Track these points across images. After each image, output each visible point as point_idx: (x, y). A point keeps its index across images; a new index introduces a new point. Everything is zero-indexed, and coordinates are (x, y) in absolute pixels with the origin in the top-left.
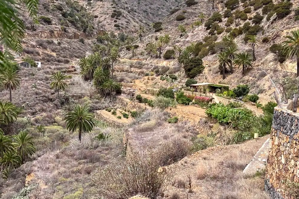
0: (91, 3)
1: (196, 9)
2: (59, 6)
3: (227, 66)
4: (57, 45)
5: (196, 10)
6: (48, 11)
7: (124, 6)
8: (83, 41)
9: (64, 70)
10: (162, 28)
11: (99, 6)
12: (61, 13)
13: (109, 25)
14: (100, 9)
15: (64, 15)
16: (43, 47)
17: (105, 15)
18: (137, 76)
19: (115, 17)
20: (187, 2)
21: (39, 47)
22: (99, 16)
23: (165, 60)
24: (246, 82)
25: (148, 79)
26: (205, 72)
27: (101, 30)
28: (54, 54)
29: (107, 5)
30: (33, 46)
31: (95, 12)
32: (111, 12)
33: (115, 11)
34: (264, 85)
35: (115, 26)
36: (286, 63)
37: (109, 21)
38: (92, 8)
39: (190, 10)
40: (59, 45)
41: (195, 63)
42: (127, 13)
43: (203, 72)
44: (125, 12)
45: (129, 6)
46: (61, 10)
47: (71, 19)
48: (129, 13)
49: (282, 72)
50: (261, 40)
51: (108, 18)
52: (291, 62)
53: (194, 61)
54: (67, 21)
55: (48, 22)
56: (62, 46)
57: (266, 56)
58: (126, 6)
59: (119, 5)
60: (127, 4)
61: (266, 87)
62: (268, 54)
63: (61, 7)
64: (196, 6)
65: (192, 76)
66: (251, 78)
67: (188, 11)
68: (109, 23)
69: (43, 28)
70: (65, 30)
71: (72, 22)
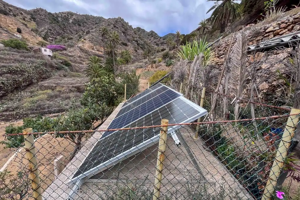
12: (137, 44)
18: (144, 65)
25: (152, 67)
55: (126, 45)
69: (121, 47)
70: (136, 51)
71: (141, 48)
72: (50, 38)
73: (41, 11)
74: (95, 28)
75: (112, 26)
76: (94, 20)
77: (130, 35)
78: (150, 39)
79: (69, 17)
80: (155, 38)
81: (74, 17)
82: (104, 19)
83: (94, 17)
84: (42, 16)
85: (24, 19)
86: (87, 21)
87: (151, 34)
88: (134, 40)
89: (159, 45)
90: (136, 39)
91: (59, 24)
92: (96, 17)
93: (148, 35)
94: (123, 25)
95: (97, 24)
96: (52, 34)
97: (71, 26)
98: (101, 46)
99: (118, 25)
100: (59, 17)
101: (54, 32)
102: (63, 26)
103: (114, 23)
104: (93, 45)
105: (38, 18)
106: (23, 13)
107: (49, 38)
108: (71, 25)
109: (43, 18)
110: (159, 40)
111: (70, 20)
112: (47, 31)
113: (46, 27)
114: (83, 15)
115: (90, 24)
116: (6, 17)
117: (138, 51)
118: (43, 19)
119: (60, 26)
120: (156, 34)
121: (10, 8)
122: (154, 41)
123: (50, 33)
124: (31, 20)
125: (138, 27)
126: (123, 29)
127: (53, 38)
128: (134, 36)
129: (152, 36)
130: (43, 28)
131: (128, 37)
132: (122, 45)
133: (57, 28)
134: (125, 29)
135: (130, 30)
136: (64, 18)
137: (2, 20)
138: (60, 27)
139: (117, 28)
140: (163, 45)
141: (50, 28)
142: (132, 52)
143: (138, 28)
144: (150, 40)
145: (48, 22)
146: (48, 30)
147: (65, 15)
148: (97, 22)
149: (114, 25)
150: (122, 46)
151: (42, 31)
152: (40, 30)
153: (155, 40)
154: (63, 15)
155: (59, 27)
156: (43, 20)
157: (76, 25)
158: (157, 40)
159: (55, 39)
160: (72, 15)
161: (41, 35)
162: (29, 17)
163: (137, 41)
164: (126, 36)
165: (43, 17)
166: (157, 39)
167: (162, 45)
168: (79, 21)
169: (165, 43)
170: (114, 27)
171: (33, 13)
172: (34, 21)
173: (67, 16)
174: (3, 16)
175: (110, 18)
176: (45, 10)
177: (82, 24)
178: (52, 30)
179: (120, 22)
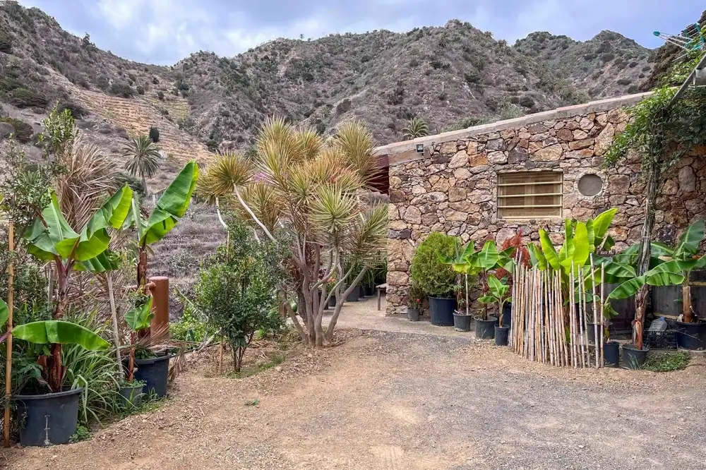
72: (225, 142)
73: (203, 60)
74: (367, 83)
76: (356, 49)
78: (597, 71)
79: (278, 59)
80: (621, 65)
81: (293, 54)
82: (393, 34)
83: (357, 38)
84: (203, 75)
85: (161, 97)
86: (333, 58)
87: (599, 52)
88: (515, 101)
90: (522, 95)
91: (248, 90)
92: (363, 36)
94: (467, 51)
95: (367, 61)
96: (232, 125)
97: (282, 87)
99: (449, 54)
100: (249, 66)
101: (236, 119)
102: (261, 93)
105: (193, 82)
106: (158, 77)
107: (221, 141)
108: (283, 84)
109: (206, 80)
111: (279, 67)
112: (219, 120)
113: (215, 108)
114: (320, 41)
115: (341, 68)
116: (127, 102)
118: (207, 84)
119: (250, 95)
120: (629, 43)
121: (132, 72)
122: (618, 79)
123: (225, 124)
124: (177, 95)
125: (538, 34)
126: (468, 67)
127: (233, 139)
128: (515, 84)
130: (206, 114)
133: (244, 104)
134: (475, 65)
135: (497, 61)
136: (261, 66)
137: (120, 113)
138: (251, 98)
139: (446, 67)
141: (225, 109)
143: (534, 36)
144: (595, 78)
145: (219, 89)
146: (220, 117)
147: (266, 54)
148: (369, 53)
149: (432, 59)
151: (203, 124)
152: (198, 121)
154: (260, 56)
155: (248, 100)
156: (207, 87)
157: (298, 80)
158: (634, 70)
159: (239, 141)
160: (287, 51)
161: (200, 136)
162: (172, 85)
164: (479, 91)
165: (206, 78)
166: (633, 65)
168: (307, 66)
170: (431, 68)
171: (181, 72)
172: (185, 95)
173: (270, 57)
174: (121, 103)
175: (415, 30)
176: (213, 54)
177: (317, 74)
178: (232, 113)
179: (457, 40)
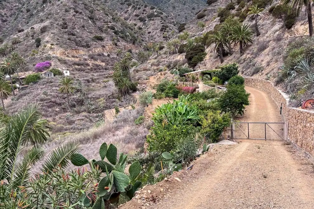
0: (146, 23)
1: (215, 5)
2: (112, 26)
3: (226, 48)
4: (107, 57)
5: (216, 7)
6: (102, 31)
7: (171, 21)
8: (131, 51)
9: (106, 76)
10: (185, 28)
11: (151, 24)
12: (114, 32)
13: (159, 37)
14: (152, 27)
15: (116, 33)
16: (94, 59)
17: (156, 30)
18: (153, 73)
19: (164, 30)
20: (208, 1)
21: (91, 60)
22: (152, 32)
23: (179, 54)
24: (243, 61)
25: (161, 75)
26: (206, 58)
27: (152, 41)
28: (104, 64)
29: (157, 22)
30: (86, 60)
31: (149, 29)
32: (160, 27)
33: (163, 26)
34: (262, 61)
35: (164, 37)
36: (296, 27)
37: (159, 34)
38: (147, 26)
39: (210, 8)
40: (108, 57)
41: (195, 50)
42: (173, 26)
43: (204, 60)
44: (171, 25)
45: (175, 20)
46: (114, 29)
47: (121, 35)
48: (175, 26)
49: (288, 39)
50: (268, 11)
51: (158, 32)
52: (303, 24)
53: (194, 49)
54: (119, 37)
55: (101, 39)
56: (111, 57)
57: (272, 28)
58: (172, 21)
59: (167, 21)
60: (173, 19)
61: (264, 64)
62: (276, 24)
63: (113, 27)
64: (216, 3)
65: (193, 65)
66: (248, 56)
67: (208, 9)
68: (159, 36)
69: (96, 45)
70: (116, 45)
71: (122, 37)
75: (72, 11)
77: (100, 19)
89: (145, 21)
93: (121, 4)
98: (73, 50)
103: (73, 6)
104: (64, 51)
110: (144, 10)
117: (118, 44)
129: (129, 5)
131: (98, 23)
132: (96, 40)
140: (153, 20)
142: (112, 48)
150: (96, 42)
153: (136, 12)
163: (112, 28)
167: (151, 20)
169: (156, 16)
